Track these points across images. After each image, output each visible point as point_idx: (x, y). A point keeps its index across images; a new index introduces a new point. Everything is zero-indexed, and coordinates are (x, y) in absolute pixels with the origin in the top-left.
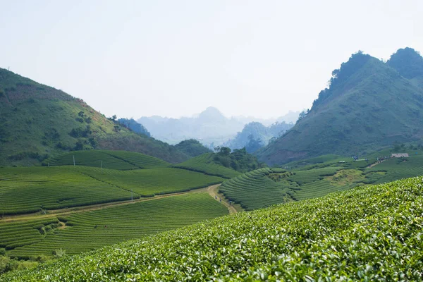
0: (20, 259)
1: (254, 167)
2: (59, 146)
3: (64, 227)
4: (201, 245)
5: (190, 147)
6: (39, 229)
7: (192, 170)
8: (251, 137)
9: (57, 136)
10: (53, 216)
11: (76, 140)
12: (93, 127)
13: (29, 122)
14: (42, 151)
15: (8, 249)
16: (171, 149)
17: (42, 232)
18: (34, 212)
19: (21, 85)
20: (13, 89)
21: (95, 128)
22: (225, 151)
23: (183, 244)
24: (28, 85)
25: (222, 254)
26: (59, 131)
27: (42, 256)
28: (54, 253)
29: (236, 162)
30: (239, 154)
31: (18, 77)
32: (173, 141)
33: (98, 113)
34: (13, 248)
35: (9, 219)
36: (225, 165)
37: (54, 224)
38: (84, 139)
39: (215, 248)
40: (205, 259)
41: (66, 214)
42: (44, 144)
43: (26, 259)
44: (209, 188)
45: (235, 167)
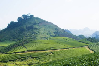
0: (41, 61)
1: (97, 42)
2: (51, 36)
3: (51, 54)
4: (86, 60)
5: (81, 36)
6: (46, 54)
7: (82, 42)
8: (96, 35)
9: (50, 33)
10: (49, 51)
11: (55, 34)
12: (59, 31)
13: (44, 30)
15: (39, 58)
16: (77, 37)
17: (47, 55)
18: (45, 50)
19: (43, 21)
20: (41, 22)
22: (90, 38)
23: (82, 60)
24: (44, 21)
25: (92, 63)
27: (46, 61)
28: (49, 60)
29: (93, 40)
30: (93, 38)
31: (42, 20)
32: (77, 35)
33: (60, 28)
34: (40, 58)
35: (39, 52)
36: (90, 41)
37: (49, 53)
38: (57, 34)
39: (90, 61)
40: (88, 64)
41: (52, 51)
42: (48, 35)
43: (43, 61)
44: (86, 46)
45: (92, 42)
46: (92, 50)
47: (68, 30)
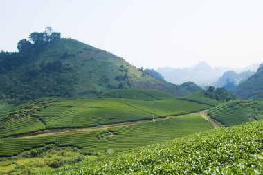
0: (86, 154)
1: (230, 99)
2: (109, 86)
3: (112, 135)
4: (199, 147)
5: (189, 86)
6: (97, 136)
7: (190, 101)
8: (228, 80)
9: (108, 80)
10: (105, 128)
11: (119, 83)
12: (129, 74)
13: (91, 72)
14: (99, 89)
15: (79, 148)
16: (177, 87)
17: (99, 138)
18: (94, 126)
19: (86, 49)
20: (81, 52)
21: (130, 75)
22: (211, 89)
23: (188, 147)
24: (90, 49)
25: (214, 153)
26: (109, 77)
27: (99, 153)
28: (106, 151)
29: (219, 96)
30: (220, 91)
31: (84, 44)
32: (178, 82)
33: (132, 66)
34: (81, 148)
35: (79, 130)
36: (211, 97)
37: (106, 133)
38: (124, 82)
39: (209, 149)
40: (203, 156)
41: (113, 127)
42: (100, 85)
43: (90, 154)
44: (201, 112)
45: (218, 99)
46: (219, 121)
47: (155, 69)
